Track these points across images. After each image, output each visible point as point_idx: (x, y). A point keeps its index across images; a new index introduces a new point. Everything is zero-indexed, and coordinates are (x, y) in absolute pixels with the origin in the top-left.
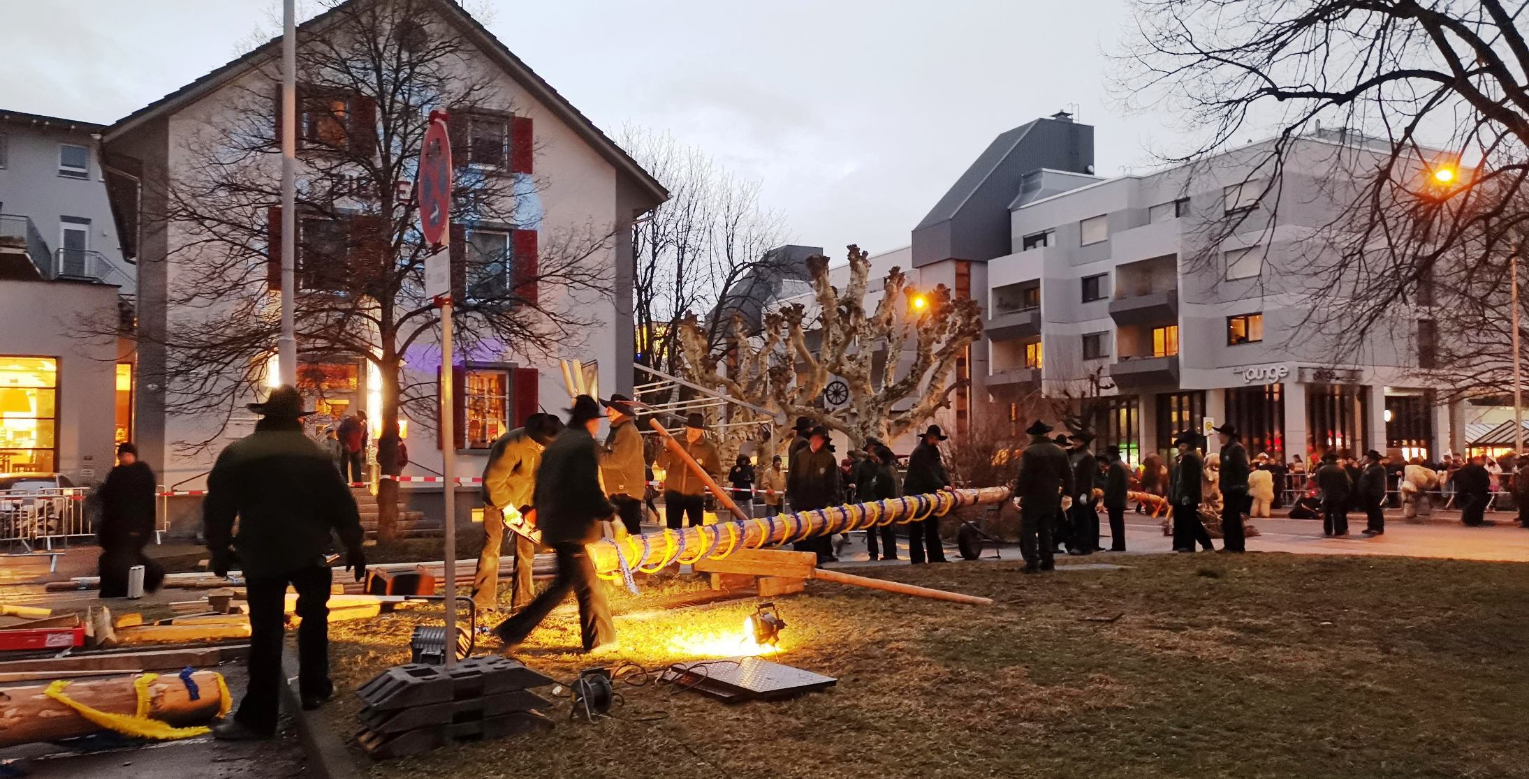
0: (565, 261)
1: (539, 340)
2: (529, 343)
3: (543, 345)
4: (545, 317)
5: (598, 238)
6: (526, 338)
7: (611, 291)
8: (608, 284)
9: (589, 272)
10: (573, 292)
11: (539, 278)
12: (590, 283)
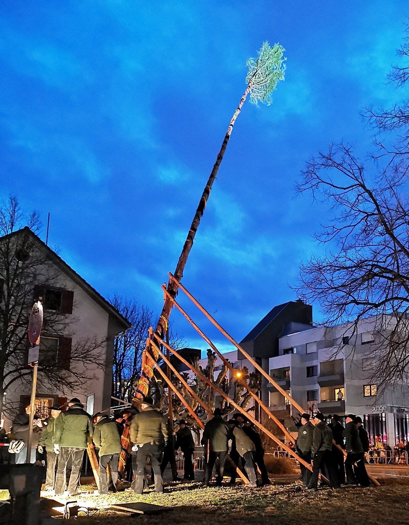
0: (83, 352)
1: (70, 385)
2: (64, 386)
3: (71, 387)
4: (73, 374)
5: (99, 342)
6: (63, 384)
7: (103, 365)
8: (102, 362)
9: (94, 357)
10: (86, 365)
11: (71, 358)
12: (94, 361)
